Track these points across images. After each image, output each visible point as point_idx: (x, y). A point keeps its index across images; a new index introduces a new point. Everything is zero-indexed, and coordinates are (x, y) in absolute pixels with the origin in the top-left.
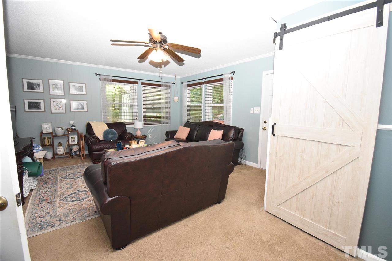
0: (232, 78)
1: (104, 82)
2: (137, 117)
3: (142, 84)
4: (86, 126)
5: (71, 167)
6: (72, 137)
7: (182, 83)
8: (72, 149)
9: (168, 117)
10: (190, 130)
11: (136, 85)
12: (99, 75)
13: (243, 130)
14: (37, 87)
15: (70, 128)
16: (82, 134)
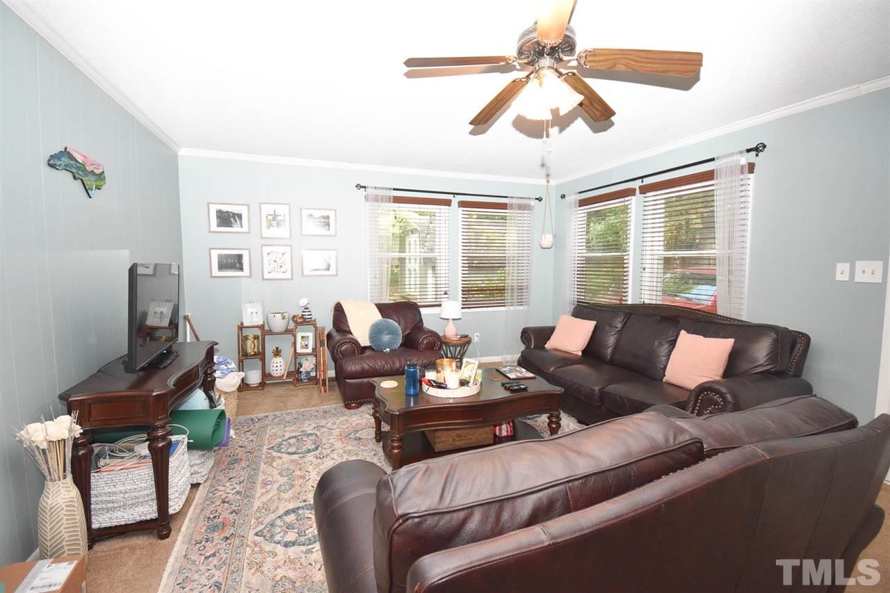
0: (751, 168)
1: (376, 204)
2: (447, 289)
3: (463, 204)
4: (333, 310)
5: (297, 412)
6: (302, 337)
7: (563, 197)
8: (301, 365)
9: (522, 289)
10: (596, 327)
11: (447, 207)
12: (365, 187)
13: (807, 339)
14: (236, 221)
15: (300, 316)
16: (324, 329)
